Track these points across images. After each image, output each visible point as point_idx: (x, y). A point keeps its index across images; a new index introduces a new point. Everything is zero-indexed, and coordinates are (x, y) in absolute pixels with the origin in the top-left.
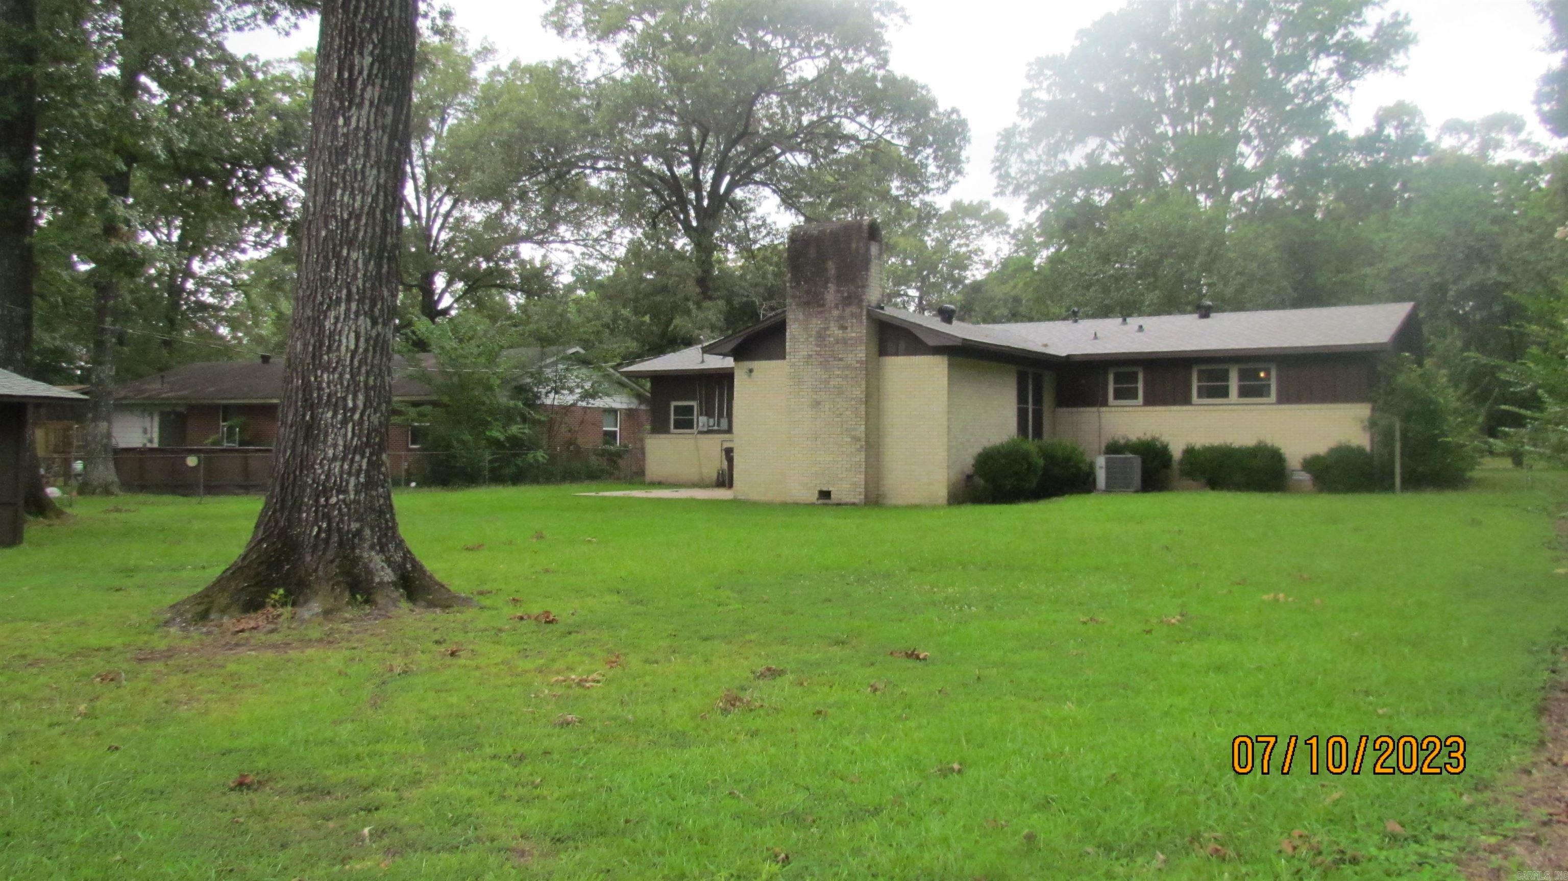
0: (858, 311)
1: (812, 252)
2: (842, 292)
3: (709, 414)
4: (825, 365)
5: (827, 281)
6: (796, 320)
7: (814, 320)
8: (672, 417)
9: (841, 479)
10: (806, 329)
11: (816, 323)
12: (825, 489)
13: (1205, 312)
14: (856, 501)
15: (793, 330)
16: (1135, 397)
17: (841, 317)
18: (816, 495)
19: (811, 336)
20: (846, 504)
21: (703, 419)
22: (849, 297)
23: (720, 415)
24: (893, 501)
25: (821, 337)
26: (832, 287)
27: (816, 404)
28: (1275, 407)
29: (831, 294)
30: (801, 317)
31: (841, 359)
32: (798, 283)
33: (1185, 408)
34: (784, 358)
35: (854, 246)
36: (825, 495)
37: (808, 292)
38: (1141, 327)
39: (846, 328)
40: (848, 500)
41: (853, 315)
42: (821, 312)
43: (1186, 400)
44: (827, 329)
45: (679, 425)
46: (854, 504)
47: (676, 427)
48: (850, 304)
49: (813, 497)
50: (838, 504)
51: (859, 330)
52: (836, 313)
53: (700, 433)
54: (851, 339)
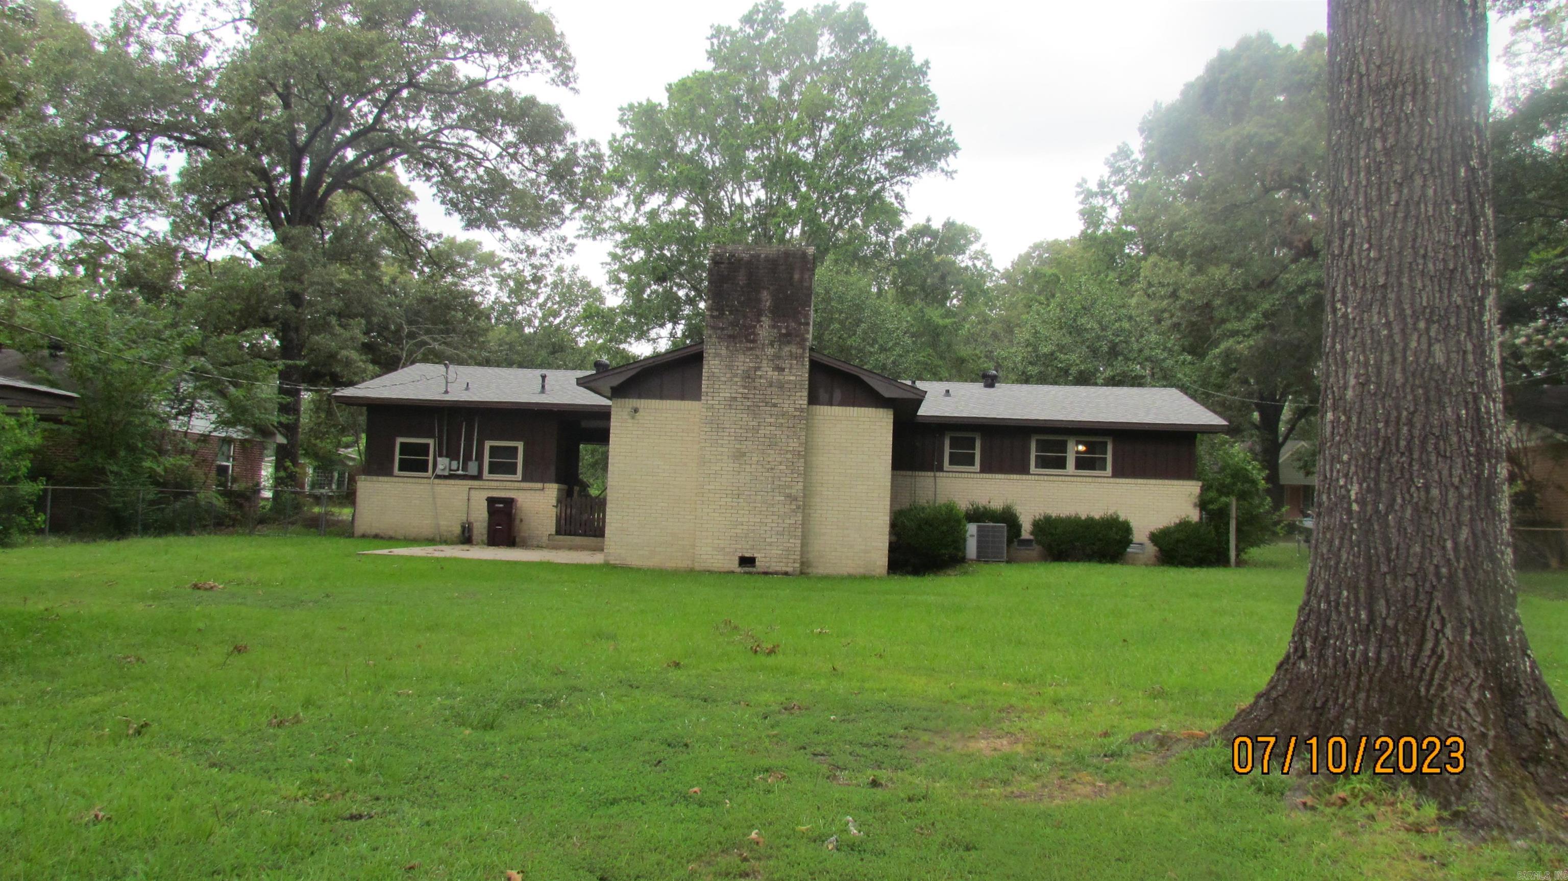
0: (800, 351)
1: (742, 279)
2: (779, 328)
3: (452, 455)
4: (753, 411)
5: (759, 314)
6: (717, 355)
7: (741, 358)
8: (397, 457)
9: (770, 544)
10: (730, 367)
11: (743, 362)
12: (747, 555)
13: (990, 381)
14: (790, 569)
15: (712, 365)
16: (972, 463)
17: (777, 357)
18: (737, 562)
19: (736, 375)
20: (776, 573)
21: (443, 463)
22: (788, 334)
23: (467, 458)
24: (821, 570)
25: (749, 377)
26: (766, 321)
27: (739, 456)
28: (1112, 480)
29: (765, 329)
30: (724, 352)
31: (775, 405)
32: (722, 314)
33: (1024, 477)
34: (699, 399)
35: (796, 276)
36: (747, 561)
37: (734, 324)
38: (948, 391)
39: (783, 370)
40: (778, 569)
41: (792, 356)
42: (751, 349)
43: (1023, 469)
44: (758, 368)
45: (405, 466)
46: (786, 574)
47: (401, 469)
48: (789, 343)
49: (734, 565)
50: (766, 573)
51: (799, 374)
52: (770, 351)
53: (438, 477)
54: (789, 382)
